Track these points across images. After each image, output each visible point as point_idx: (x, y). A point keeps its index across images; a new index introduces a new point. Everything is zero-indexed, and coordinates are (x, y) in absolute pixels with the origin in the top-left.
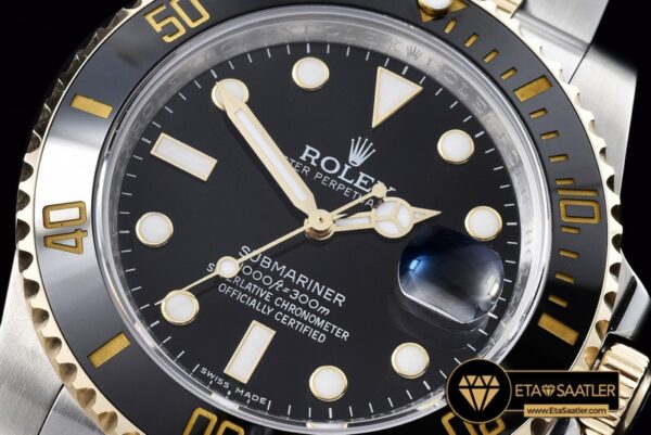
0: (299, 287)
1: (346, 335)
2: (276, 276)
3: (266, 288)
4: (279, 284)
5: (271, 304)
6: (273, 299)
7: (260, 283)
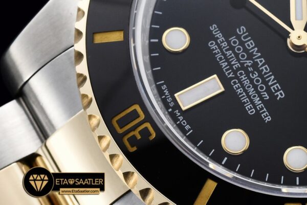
0: (260, 72)
1: (268, 119)
2: (250, 56)
3: (238, 60)
4: (249, 63)
5: (235, 72)
6: (238, 69)
7: (237, 55)
